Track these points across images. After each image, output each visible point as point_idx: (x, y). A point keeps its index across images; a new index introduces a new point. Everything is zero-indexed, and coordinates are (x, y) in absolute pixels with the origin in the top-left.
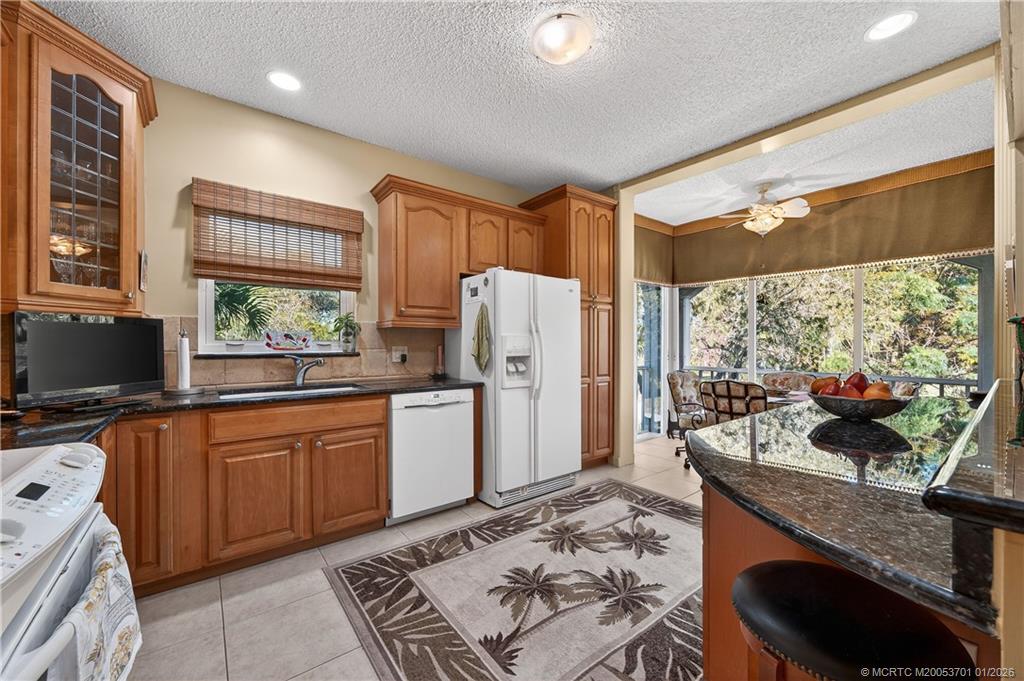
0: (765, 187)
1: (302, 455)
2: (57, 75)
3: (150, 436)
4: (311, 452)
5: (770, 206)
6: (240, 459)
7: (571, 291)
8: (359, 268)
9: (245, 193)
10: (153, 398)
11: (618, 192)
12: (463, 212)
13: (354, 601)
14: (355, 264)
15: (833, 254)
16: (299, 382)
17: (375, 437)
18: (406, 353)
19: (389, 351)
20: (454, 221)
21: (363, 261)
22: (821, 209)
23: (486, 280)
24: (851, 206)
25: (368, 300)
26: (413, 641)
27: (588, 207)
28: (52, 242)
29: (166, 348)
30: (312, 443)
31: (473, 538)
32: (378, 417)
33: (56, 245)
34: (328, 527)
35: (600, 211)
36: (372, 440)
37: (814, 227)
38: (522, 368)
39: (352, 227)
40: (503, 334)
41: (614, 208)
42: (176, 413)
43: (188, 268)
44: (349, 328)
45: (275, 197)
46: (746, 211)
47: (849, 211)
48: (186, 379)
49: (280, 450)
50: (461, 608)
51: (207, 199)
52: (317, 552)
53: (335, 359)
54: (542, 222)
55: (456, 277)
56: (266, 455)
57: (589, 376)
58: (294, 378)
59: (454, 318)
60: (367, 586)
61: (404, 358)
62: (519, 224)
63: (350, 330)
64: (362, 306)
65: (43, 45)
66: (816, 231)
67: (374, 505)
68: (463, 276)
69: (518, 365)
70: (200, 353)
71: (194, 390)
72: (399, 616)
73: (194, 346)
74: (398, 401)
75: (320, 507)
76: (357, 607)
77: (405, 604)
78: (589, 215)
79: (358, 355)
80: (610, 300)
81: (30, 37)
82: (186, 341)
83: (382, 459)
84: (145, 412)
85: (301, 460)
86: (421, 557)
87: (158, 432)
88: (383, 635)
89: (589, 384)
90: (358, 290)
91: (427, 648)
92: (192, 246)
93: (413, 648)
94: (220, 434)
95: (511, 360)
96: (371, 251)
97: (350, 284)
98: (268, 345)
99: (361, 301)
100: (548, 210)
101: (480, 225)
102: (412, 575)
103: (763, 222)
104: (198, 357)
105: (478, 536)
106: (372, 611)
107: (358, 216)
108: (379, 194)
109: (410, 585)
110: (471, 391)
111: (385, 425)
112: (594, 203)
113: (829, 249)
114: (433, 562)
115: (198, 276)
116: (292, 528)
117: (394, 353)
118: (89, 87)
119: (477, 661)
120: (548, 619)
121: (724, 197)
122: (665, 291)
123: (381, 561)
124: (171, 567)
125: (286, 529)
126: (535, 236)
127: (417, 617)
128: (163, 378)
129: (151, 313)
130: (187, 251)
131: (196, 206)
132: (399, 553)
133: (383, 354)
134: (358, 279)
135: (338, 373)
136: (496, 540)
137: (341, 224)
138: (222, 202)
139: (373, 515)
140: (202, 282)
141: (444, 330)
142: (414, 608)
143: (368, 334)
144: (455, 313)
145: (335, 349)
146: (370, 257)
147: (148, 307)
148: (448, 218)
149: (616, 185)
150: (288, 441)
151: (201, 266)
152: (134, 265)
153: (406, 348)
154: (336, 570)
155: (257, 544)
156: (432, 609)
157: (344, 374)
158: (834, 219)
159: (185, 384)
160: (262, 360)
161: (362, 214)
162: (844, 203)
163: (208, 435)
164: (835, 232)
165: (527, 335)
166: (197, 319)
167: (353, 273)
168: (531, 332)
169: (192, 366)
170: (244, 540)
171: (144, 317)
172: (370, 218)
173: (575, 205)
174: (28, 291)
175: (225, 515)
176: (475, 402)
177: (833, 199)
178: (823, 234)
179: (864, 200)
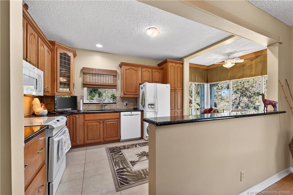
0: (229, 54)
1: (101, 124)
2: (61, 54)
3: (75, 118)
4: (103, 124)
5: (230, 60)
6: (90, 124)
7: (167, 87)
8: (116, 83)
9: (92, 69)
10: (76, 111)
11: (184, 59)
12: (140, 69)
13: (109, 153)
14: (115, 83)
15: (253, 73)
16: (103, 109)
17: (117, 121)
18: (127, 103)
19: (123, 102)
20: (138, 71)
21: (117, 82)
22: (250, 59)
23: (144, 85)
24: (259, 58)
25: (118, 91)
26: (117, 160)
27: (174, 64)
28: (60, 79)
29: (78, 102)
30: (104, 121)
31: (138, 146)
32: (118, 117)
33: (61, 80)
34: (107, 140)
35: (178, 65)
36: (116, 122)
37: (248, 65)
38: (153, 107)
39: (115, 74)
40: (147, 98)
41: (183, 64)
42: (79, 114)
43: (82, 85)
44: (114, 97)
45: (98, 69)
46: (224, 62)
47: (258, 59)
48: (81, 108)
49: (97, 122)
50: (129, 156)
51: (85, 71)
52: (105, 145)
53: (111, 104)
54: (162, 69)
55: (138, 85)
56: (95, 123)
57: (174, 109)
58: (102, 108)
59: (138, 95)
60: (112, 151)
61: (127, 104)
62: (155, 70)
63: (114, 98)
64: (117, 92)
65: (58, 49)
66: (248, 66)
67: (117, 136)
68: (140, 84)
69: (152, 106)
70: (84, 103)
71: (83, 110)
72: (117, 156)
73: (83, 101)
74: (122, 113)
75: (105, 135)
76: (109, 154)
77: (118, 154)
78: (174, 66)
79: (116, 103)
80: (181, 89)
81: (57, 48)
82: (81, 100)
83: (119, 126)
84: (74, 113)
85: (101, 125)
86: (124, 148)
87: (76, 117)
88: (112, 158)
89: (174, 112)
90: (116, 88)
91: (120, 161)
92: (83, 81)
93: (117, 161)
94: (86, 119)
95: (149, 105)
96: (119, 79)
97: (114, 87)
98: (97, 101)
99: (116, 91)
100: (164, 66)
101: (145, 71)
102: (122, 150)
103: (228, 65)
104: (84, 104)
105: (139, 145)
106: (112, 155)
107: (116, 72)
108: (121, 66)
109: (121, 152)
110: (140, 112)
111: (119, 118)
112: (176, 63)
113: (252, 71)
114: (127, 149)
115: (84, 87)
116: (100, 139)
117: (124, 103)
118: (65, 54)
119: (128, 164)
120: (145, 160)
121: (218, 58)
122: (206, 85)
123: (117, 147)
124: (78, 143)
125: (99, 139)
126: (160, 73)
127: (120, 156)
128: (77, 107)
129: (75, 95)
130: (82, 82)
131: (83, 73)
132: (121, 146)
133: (122, 103)
134: (116, 86)
135: (112, 107)
136: (142, 146)
137: (112, 74)
138: (88, 72)
139: (116, 138)
140: (84, 88)
141: (136, 97)
142: (120, 155)
143: (118, 99)
144: (138, 93)
145: (111, 102)
146: (119, 80)
147: (75, 94)
148: (136, 70)
149: (183, 57)
150: (99, 121)
151: (84, 85)
152: (72, 86)
153: (127, 102)
154: (108, 148)
155: (93, 141)
156: (123, 156)
157: (113, 108)
158: (254, 62)
159: (81, 109)
160: (96, 104)
161: (117, 71)
162: (257, 57)
163: (84, 118)
164: (254, 66)
165: (154, 98)
166: (83, 96)
167: (115, 85)
168: (155, 98)
169: (83, 106)
170: (91, 140)
171: (74, 96)
172: (119, 71)
173: (170, 64)
174: (57, 92)
175: (87, 134)
176: (141, 115)
177: (254, 56)
178: (251, 67)
179: (263, 56)
